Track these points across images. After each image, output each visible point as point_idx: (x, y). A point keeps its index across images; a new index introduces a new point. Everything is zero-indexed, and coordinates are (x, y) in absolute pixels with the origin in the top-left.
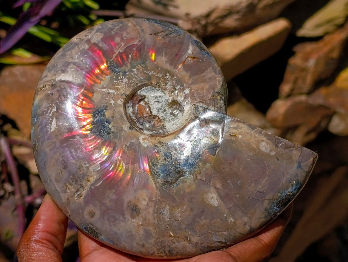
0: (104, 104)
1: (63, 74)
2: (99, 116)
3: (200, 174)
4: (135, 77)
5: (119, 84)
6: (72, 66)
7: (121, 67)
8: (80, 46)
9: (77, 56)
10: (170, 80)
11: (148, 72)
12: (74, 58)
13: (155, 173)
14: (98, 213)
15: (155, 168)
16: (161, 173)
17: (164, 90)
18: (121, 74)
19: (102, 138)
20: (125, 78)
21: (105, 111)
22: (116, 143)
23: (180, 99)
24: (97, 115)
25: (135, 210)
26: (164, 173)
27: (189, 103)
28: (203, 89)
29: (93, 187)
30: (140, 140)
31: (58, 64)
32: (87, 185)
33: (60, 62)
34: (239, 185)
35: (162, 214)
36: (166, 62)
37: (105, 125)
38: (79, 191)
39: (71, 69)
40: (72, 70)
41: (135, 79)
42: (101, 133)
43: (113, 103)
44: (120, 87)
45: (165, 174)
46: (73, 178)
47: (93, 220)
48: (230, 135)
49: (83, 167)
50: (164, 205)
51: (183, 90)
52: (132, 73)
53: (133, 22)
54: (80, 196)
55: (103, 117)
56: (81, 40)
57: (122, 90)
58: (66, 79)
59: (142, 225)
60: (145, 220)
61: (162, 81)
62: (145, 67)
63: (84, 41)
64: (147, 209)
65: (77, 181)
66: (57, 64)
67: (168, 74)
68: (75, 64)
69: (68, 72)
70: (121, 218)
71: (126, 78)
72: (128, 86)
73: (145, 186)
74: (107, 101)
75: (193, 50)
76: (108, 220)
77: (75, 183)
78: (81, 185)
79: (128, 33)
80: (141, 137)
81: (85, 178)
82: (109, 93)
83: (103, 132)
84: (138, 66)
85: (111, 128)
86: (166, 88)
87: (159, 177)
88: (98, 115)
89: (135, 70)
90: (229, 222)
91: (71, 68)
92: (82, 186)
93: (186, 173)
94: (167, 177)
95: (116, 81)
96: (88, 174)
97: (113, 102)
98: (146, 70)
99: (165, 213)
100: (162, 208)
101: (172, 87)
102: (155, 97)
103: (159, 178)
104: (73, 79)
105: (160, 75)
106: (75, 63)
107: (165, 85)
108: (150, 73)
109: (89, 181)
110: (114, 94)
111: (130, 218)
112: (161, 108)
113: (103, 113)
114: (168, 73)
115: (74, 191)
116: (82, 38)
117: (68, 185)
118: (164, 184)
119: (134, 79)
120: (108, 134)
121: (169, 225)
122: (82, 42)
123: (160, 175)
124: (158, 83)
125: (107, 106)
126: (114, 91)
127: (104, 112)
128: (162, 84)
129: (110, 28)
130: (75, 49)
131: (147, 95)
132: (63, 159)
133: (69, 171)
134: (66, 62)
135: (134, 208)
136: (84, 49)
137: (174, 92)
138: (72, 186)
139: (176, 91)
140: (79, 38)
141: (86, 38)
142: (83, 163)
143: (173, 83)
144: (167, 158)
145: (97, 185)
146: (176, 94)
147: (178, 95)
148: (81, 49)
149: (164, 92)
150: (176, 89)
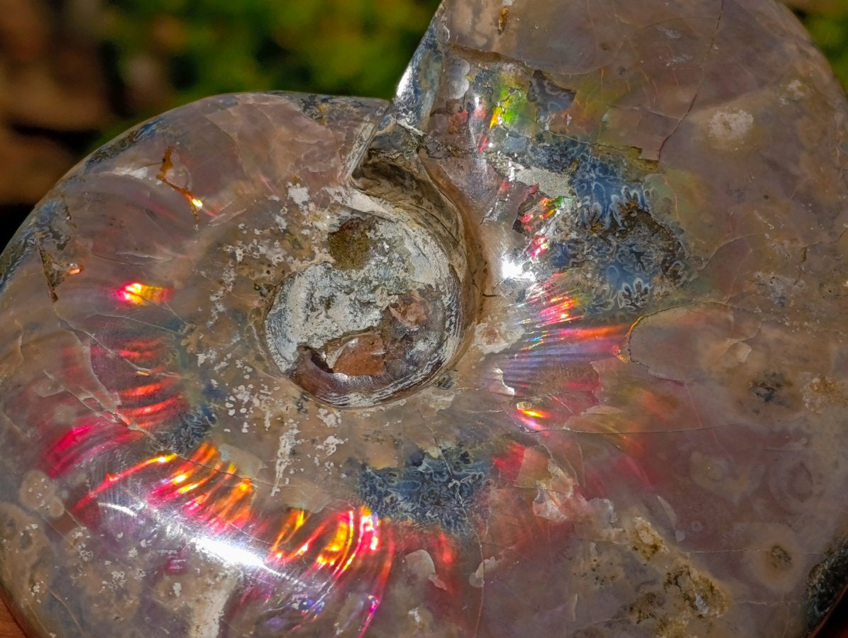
0: (340, 471)
1: (193, 634)
2: (389, 490)
3: (640, 151)
4: (232, 361)
5: (259, 415)
6: (162, 595)
7: (185, 406)
8: (70, 563)
9: (116, 574)
10: (251, 245)
11: (214, 313)
12: (126, 584)
13: (632, 304)
14: (776, 534)
15: (611, 300)
16: (630, 282)
17: (286, 276)
18: (216, 406)
19: (483, 483)
20: (234, 395)
21: (369, 470)
22: (503, 433)
23: (326, 222)
24: (388, 500)
25: (771, 391)
26: (631, 271)
27: (344, 194)
28: (292, 144)
29: (680, 536)
30: (497, 351)
32: (671, 559)
34: (678, 37)
35: (782, 298)
36: (178, 249)
37: (427, 469)
38: (691, 595)
39: (175, 594)
40: (177, 593)
41: (238, 362)
42: (461, 487)
43: (337, 441)
44: (268, 415)
45: (637, 269)
46: (640, 612)
47: (800, 561)
48: (500, 32)
49: (598, 565)
50: (754, 287)
51: (293, 205)
52: (216, 368)
54: (709, 594)
55: (394, 479)
56: (44, 559)
57: (283, 409)
58: (217, 616)
59: (823, 379)
60: (806, 361)
61: (253, 275)
62: (191, 322)
63: (53, 546)
64: (766, 345)
65: (651, 598)
67: (229, 249)
68: (151, 581)
69: (187, 611)
70: (797, 446)
71: (235, 390)
72: (266, 387)
73: (681, 342)
74: (327, 460)
75: (133, 164)
76: (802, 497)
77: (660, 605)
78: (669, 582)
79: (39, 378)
80: (480, 348)
81: (644, 561)
82: (293, 453)
83: (459, 478)
84: (188, 345)
85: (443, 451)
86: (279, 264)
87: (646, 290)
88: (387, 494)
89: (201, 358)
90: (802, 94)
91: (171, 595)
92: (674, 580)
93: (635, 197)
94: (645, 264)
95: (246, 425)
96: (629, 548)
97: (331, 440)
98: (204, 322)
99: (779, 289)
100: (763, 294)
101: (277, 243)
102: (309, 313)
103: (652, 290)
104: (219, 589)
105: (229, 276)
106: (147, 578)
107: (270, 266)
108: (217, 310)
109: (655, 548)
110: (297, 437)
111: (797, 415)
112: (352, 296)
113: (377, 477)
114: (224, 249)
115: (688, 613)
116: (34, 559)
118: (675, 276)
119: (239, 366)
120: (467, 462)
121: (821, 285)
122: (56, 555)
123: (639, 286)
124: (260, 288)
125: (351, 461)
126: (284, 437)
127: (373, 474)
128: (264, 274)
130: (80, 585)
131: (300, 340)
133: (609, 625)
134: (138, 620)
135: (763, 391)
136: (91, 546)
137: (300, 239)
138: (670, 619)
139: (294, 230)
140: (28, 575)
141: (35, 542)
142: (583, 562)
143: (263, 237)
144: (574, 256)
145: (672, 515)
146: (306, 232)
147: (311, 229)
148: (86, 556)
149: (292, 277)
150: (285, 231)
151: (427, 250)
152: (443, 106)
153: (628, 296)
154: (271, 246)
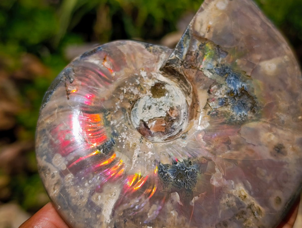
0: (152, 164)
1: (103, 212)
2: (167, 171)
3: (246, 72)
4: (121, 124)
5: (128, 143)
6: (95, 199)
8: (67, 185)
9: (81, 191)
10: (128, 88)
11: (116, 109)
12: (83, 194)
13: (241, 119)
14: (278, 193)
15: (235, 117)
16: (241, 112)
17: (138, 99)
18: (116, 138)
19: (195, 172)
20: (121, 135)
21: (161, 164)
22: (202, 156)
23: (151, 83)
24: (166, 174)
25: (279, 149)
26: (241, 109)
27: (156, 75)
28: (142, 58)
29: (252, 193)
30: (201, 130)
31: (86, 217)
32: (249, 201)
33: (84, 215)
34: (256, 39)
35: (283, 121)
36: (107, 87)
37: (179, 166)
38: (254, 211)
39: (99, 199)
41: (123, 125)
42: (189, 173)
43: (152, 154)
44: (131, 143)
45: (243, 108)
46: (239, 216)
47: (283, 201)
48: (208, 32)
49: (228, 201)
50: (275, 117)
51: (141, 77)
52: (116, 126)
53: (45, 118)
54: (259, 211)
55: (168, 168)
56: (58, 183)
57: (136, 141)
58: (111, 208)
59: (293, 146)
60: (289, 141)
61: (129, 97)
62: (109, 111)
63: (62, 179)
64: (279, 135)
65: (243, 212)
66: (86, 219)
67: (122, 89)
68: (92, 194)
69: (102, 205)
70: (285, 167)
71: (121, 134)
72: (131, 134)
73: (255, 132)
74: (148, 160)
75: (95, 59)
76: (286, 182)
77: (245, 214)
78: (248, 207)
79: (61, 124)
80: (195, 128)
81: (242, 201)
82: (138, 156)
83: (188, 169)
84: (108, 118)
85: (184, 160)
86: (136, 95)
87: (245, 115)
88: (166, 172)
89: (112, 123)
90: (288, 60)
91: (97, 199)
92: (250, 207)
93: (244, 86)
94: (245, 107)
95: (124, 146)
96: (238, 196)
98: (113, 111)
99: (282, 118)
100: (278, 120)
101: (136, 88)
102: (144, 110)
103: (247, 115)
104: (113, 199)
105: (122, 97)
106: (90, 193)
107: (134, 95)
108: (117, 107)
109: (245, 197)
110: (140, 151)
111: (285, 157)
112: (157, 106)
113: (163, 167)
114: (121, 89)
115: (252, 217)
116: (55, 182)
117: (245, 224)
118: (254, 112)
119: (123, 126)
120: (191, 164)
121: (293, 118)
122: (62, 182)
123: (243, 114)
124: (130, 102)
125: (155, 161)
126: (135, 150)
127: (162, 166)
128: (132, 97)
129: (48, 145)
130: (69, 193)
131: (141, 118)
132: (214, 225)
133: (230, 220)
134: (87, 206)
135: (277, 149)
136: (73, 180)
137: (143, 87)
138: (247, 218)
139: (141, 85)
140: (53, 187)
141: (56, 177)
142: (224, 200)
143: (132, 86)
144: (225, 103)
145: (250, 187)
146: (145, 86)
147: (146, 85)
148: (72, 184)
149: (140, 99)
150: (139, 85)
151: (179, 94)
152: (190, 53)
153: (240, 117)
154: (134, 89)
